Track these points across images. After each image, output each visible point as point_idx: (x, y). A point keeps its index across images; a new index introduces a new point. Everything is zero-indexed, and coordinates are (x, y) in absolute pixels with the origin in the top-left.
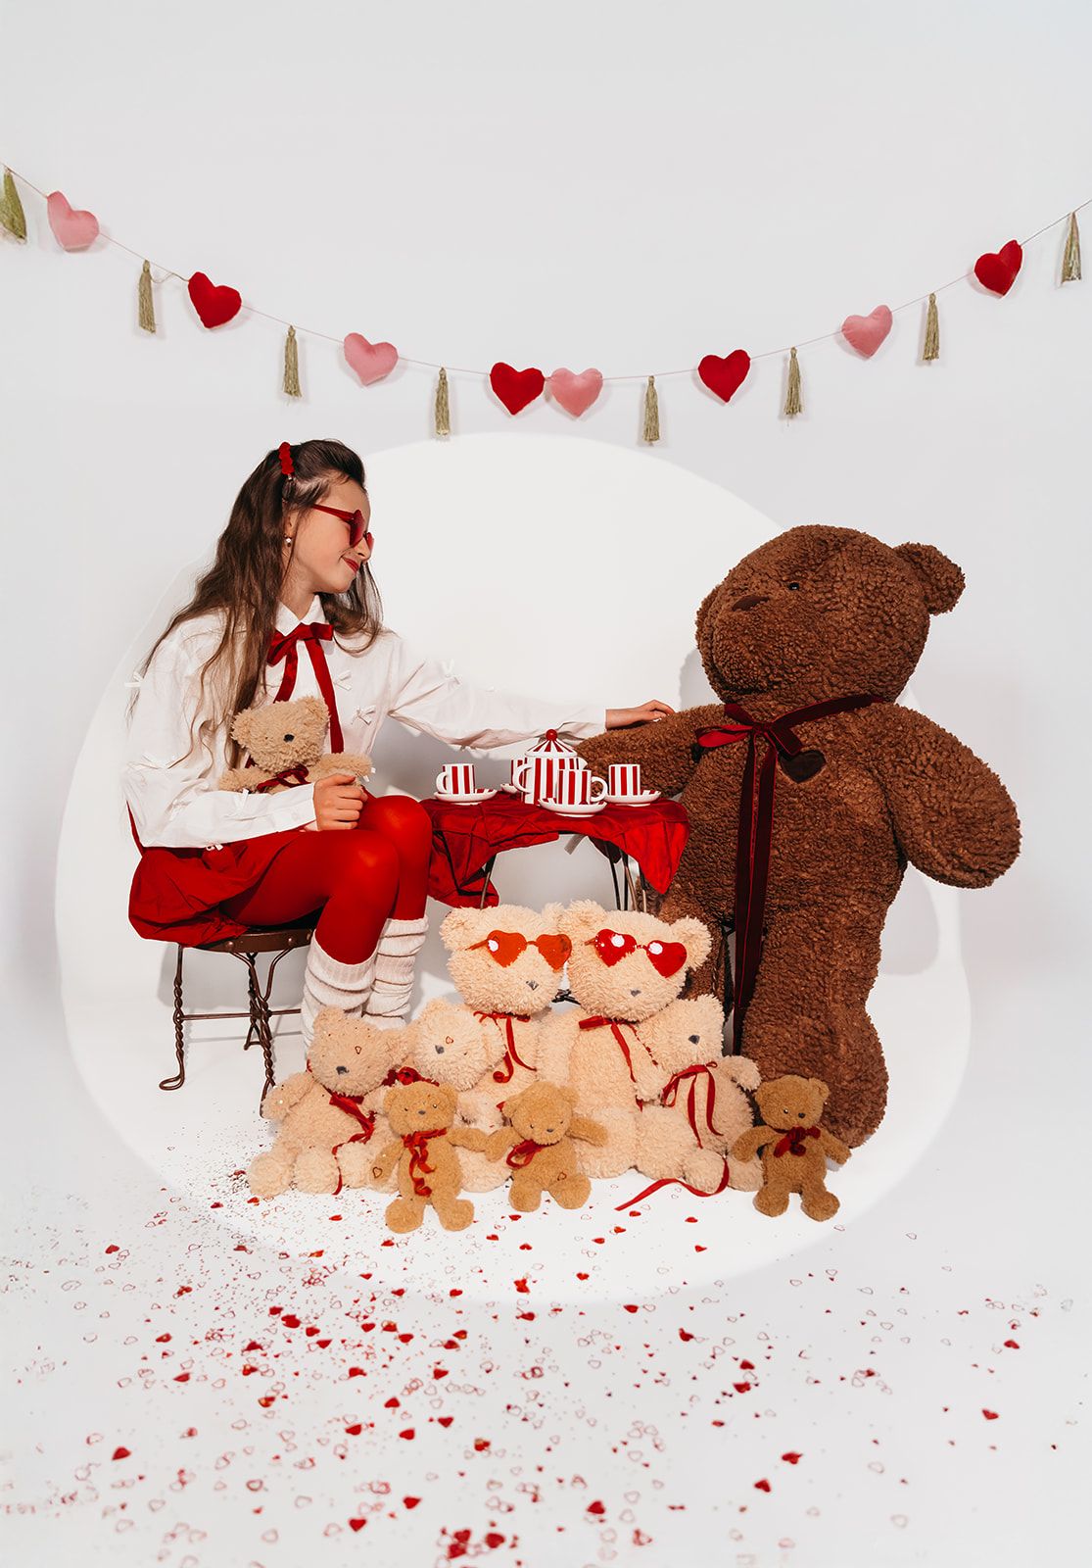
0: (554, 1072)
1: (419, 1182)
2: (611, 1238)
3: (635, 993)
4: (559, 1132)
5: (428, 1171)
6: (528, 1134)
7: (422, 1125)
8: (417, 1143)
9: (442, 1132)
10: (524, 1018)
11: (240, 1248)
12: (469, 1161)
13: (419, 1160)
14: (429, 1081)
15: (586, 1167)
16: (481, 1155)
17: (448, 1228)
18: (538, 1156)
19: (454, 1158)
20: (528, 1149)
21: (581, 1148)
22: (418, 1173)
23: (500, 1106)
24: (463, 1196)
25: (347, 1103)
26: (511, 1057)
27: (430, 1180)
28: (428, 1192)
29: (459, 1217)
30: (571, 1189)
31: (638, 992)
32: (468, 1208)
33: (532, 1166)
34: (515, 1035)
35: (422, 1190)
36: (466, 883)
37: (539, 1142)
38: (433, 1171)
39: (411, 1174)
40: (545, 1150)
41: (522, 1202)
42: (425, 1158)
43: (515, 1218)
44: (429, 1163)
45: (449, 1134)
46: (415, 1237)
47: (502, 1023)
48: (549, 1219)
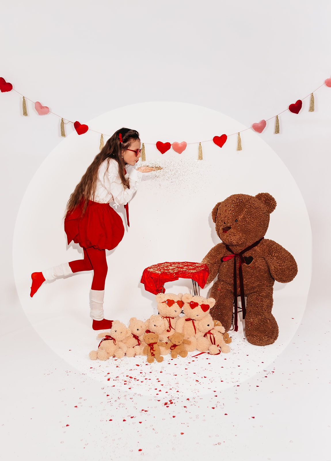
0: (179, 330)
1: (152, 353)
2: (192, 362)
3: (197, 316)
4: (181, 342)
5: (154, 351)
6: (174, 343)
7: (152, 342)
8: (151, 345)
9: (156, 343)
10: (173, 318)
11: (117, 367)
12: (162, 349)
13: (152, 349)
14: (152, 332)
15: (186, 349)
16: (165, 348)
17: (158, 362)
18: (177, 347)
19: (159, 348)
20: (175, 346)
21: (186, 346)
22: (152, 351)
23: (168, 337)
24: (161, 356)
25: (136, 337)
26: (170, 326)
27: (154, 353)
28: (154, 355)
29: (161, 360)
30: (184, 354)
31: (198, 315)
32: (163, 357)
33: (175, 350)
34: (171, 322)
35: (153, 355)
36: (159, 288)
37: (177, 345)
38: (155, 351)
39: (150, 351)
40: (178, 346)
41: (173, 356)
42: (153, 348)
43: (172, 359)
44: (154, 349)
45: (158, 343)
46: (152, 364)
47: (168, 319)
48: (179, 359)
